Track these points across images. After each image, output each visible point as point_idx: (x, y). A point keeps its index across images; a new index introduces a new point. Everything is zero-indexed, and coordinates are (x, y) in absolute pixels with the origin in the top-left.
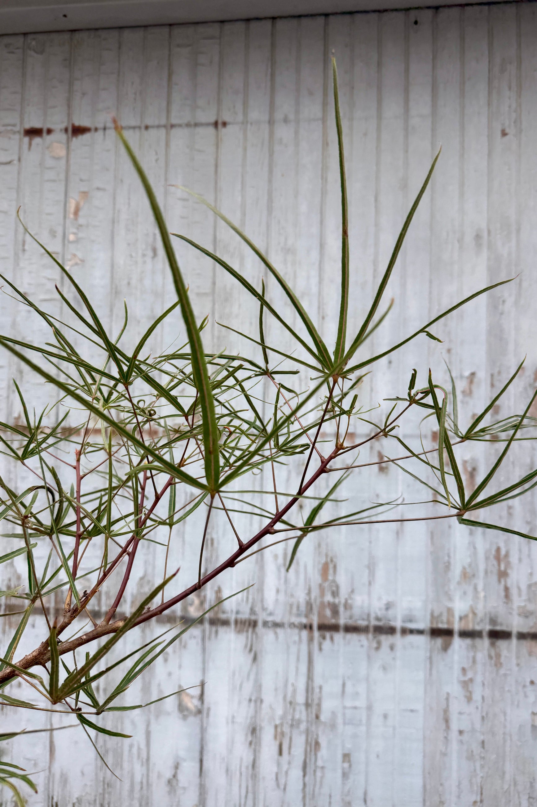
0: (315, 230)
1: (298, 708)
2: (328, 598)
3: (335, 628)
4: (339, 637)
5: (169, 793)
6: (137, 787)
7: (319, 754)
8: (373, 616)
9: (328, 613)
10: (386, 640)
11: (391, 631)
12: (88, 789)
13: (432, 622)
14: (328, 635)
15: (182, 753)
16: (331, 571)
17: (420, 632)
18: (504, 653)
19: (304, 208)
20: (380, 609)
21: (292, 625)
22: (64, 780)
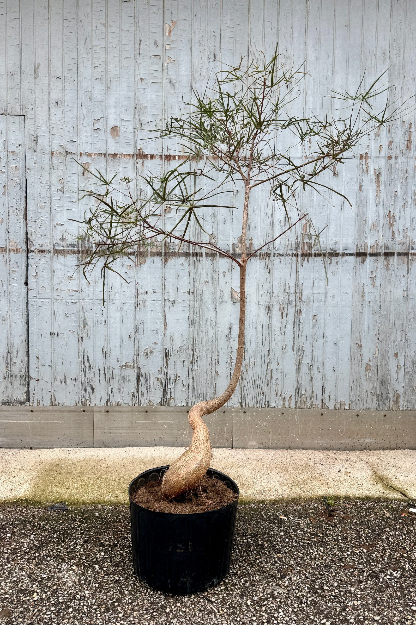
0: (302, 47)
1: (291, 295)
2: (307, 240)
3: (309, 255)
4: (311, 259)
5: (227, 341)
6: (210, 340)
7: (301, 317)
8: (328, 248)
9: (306, 248)
10: (334, 259)
11: (337, 255)
12: (185, 343)
13: (357, 250)
14: (306, 258)
15: (233, 321)
16: (308, 227)
17: (351, 255)
18: (391, 263)
19: (296, 34)
20: (332, 245)
21: (288, 255)
22: (172, 339)
